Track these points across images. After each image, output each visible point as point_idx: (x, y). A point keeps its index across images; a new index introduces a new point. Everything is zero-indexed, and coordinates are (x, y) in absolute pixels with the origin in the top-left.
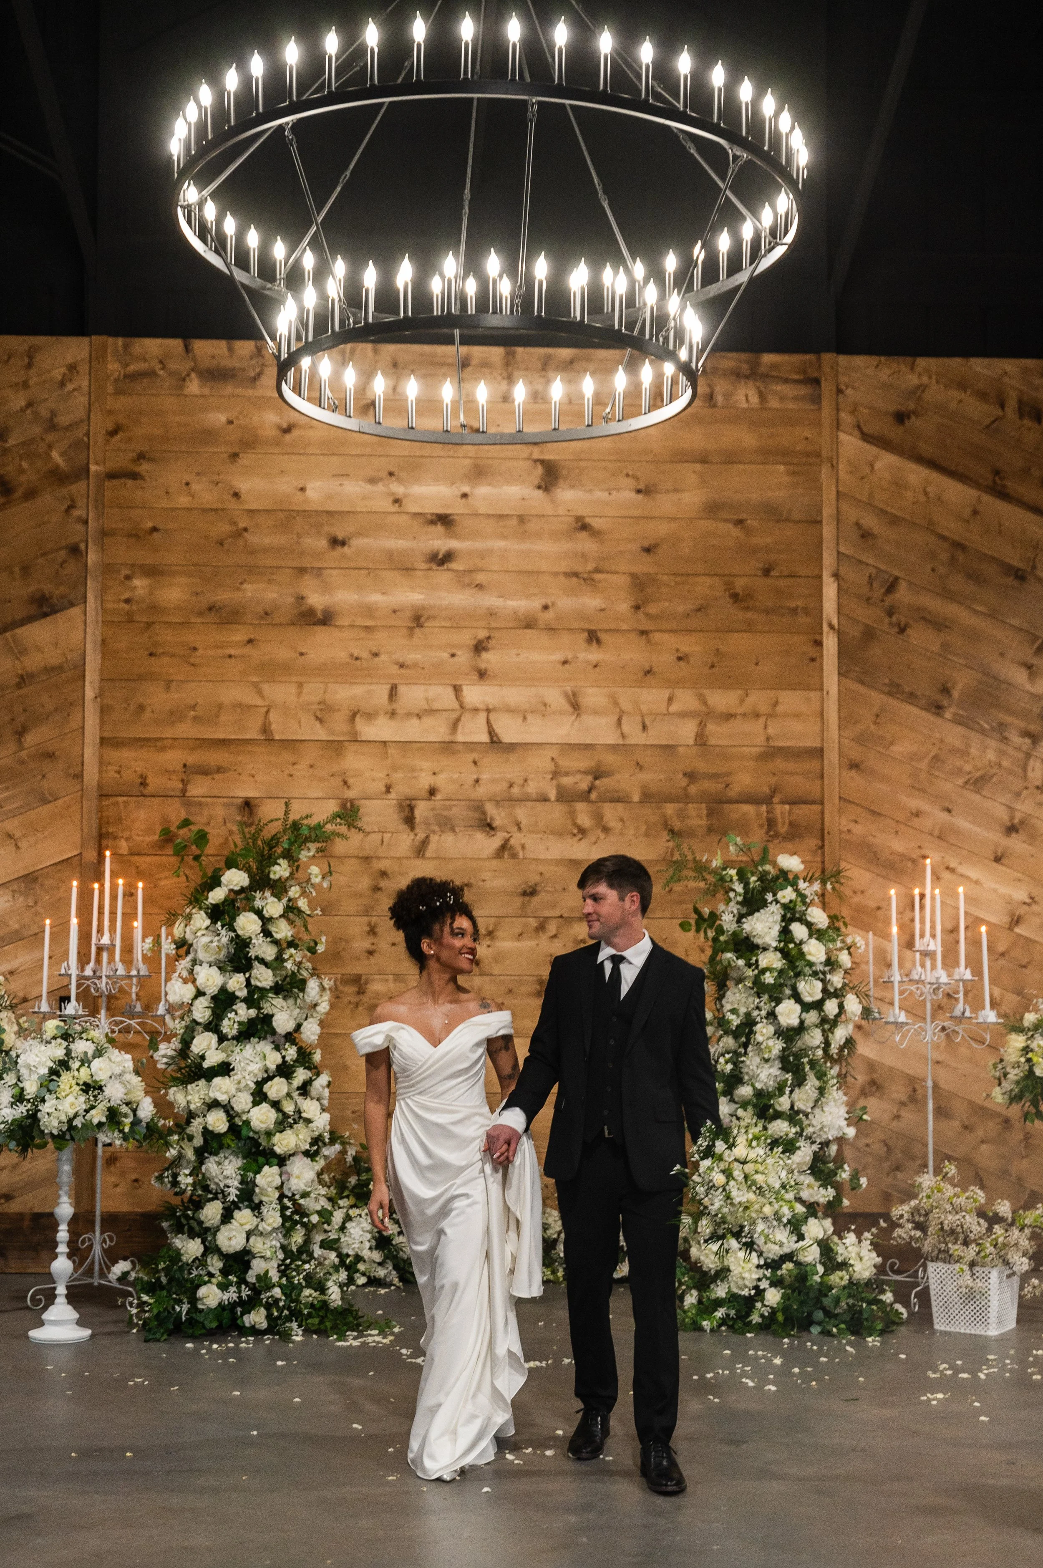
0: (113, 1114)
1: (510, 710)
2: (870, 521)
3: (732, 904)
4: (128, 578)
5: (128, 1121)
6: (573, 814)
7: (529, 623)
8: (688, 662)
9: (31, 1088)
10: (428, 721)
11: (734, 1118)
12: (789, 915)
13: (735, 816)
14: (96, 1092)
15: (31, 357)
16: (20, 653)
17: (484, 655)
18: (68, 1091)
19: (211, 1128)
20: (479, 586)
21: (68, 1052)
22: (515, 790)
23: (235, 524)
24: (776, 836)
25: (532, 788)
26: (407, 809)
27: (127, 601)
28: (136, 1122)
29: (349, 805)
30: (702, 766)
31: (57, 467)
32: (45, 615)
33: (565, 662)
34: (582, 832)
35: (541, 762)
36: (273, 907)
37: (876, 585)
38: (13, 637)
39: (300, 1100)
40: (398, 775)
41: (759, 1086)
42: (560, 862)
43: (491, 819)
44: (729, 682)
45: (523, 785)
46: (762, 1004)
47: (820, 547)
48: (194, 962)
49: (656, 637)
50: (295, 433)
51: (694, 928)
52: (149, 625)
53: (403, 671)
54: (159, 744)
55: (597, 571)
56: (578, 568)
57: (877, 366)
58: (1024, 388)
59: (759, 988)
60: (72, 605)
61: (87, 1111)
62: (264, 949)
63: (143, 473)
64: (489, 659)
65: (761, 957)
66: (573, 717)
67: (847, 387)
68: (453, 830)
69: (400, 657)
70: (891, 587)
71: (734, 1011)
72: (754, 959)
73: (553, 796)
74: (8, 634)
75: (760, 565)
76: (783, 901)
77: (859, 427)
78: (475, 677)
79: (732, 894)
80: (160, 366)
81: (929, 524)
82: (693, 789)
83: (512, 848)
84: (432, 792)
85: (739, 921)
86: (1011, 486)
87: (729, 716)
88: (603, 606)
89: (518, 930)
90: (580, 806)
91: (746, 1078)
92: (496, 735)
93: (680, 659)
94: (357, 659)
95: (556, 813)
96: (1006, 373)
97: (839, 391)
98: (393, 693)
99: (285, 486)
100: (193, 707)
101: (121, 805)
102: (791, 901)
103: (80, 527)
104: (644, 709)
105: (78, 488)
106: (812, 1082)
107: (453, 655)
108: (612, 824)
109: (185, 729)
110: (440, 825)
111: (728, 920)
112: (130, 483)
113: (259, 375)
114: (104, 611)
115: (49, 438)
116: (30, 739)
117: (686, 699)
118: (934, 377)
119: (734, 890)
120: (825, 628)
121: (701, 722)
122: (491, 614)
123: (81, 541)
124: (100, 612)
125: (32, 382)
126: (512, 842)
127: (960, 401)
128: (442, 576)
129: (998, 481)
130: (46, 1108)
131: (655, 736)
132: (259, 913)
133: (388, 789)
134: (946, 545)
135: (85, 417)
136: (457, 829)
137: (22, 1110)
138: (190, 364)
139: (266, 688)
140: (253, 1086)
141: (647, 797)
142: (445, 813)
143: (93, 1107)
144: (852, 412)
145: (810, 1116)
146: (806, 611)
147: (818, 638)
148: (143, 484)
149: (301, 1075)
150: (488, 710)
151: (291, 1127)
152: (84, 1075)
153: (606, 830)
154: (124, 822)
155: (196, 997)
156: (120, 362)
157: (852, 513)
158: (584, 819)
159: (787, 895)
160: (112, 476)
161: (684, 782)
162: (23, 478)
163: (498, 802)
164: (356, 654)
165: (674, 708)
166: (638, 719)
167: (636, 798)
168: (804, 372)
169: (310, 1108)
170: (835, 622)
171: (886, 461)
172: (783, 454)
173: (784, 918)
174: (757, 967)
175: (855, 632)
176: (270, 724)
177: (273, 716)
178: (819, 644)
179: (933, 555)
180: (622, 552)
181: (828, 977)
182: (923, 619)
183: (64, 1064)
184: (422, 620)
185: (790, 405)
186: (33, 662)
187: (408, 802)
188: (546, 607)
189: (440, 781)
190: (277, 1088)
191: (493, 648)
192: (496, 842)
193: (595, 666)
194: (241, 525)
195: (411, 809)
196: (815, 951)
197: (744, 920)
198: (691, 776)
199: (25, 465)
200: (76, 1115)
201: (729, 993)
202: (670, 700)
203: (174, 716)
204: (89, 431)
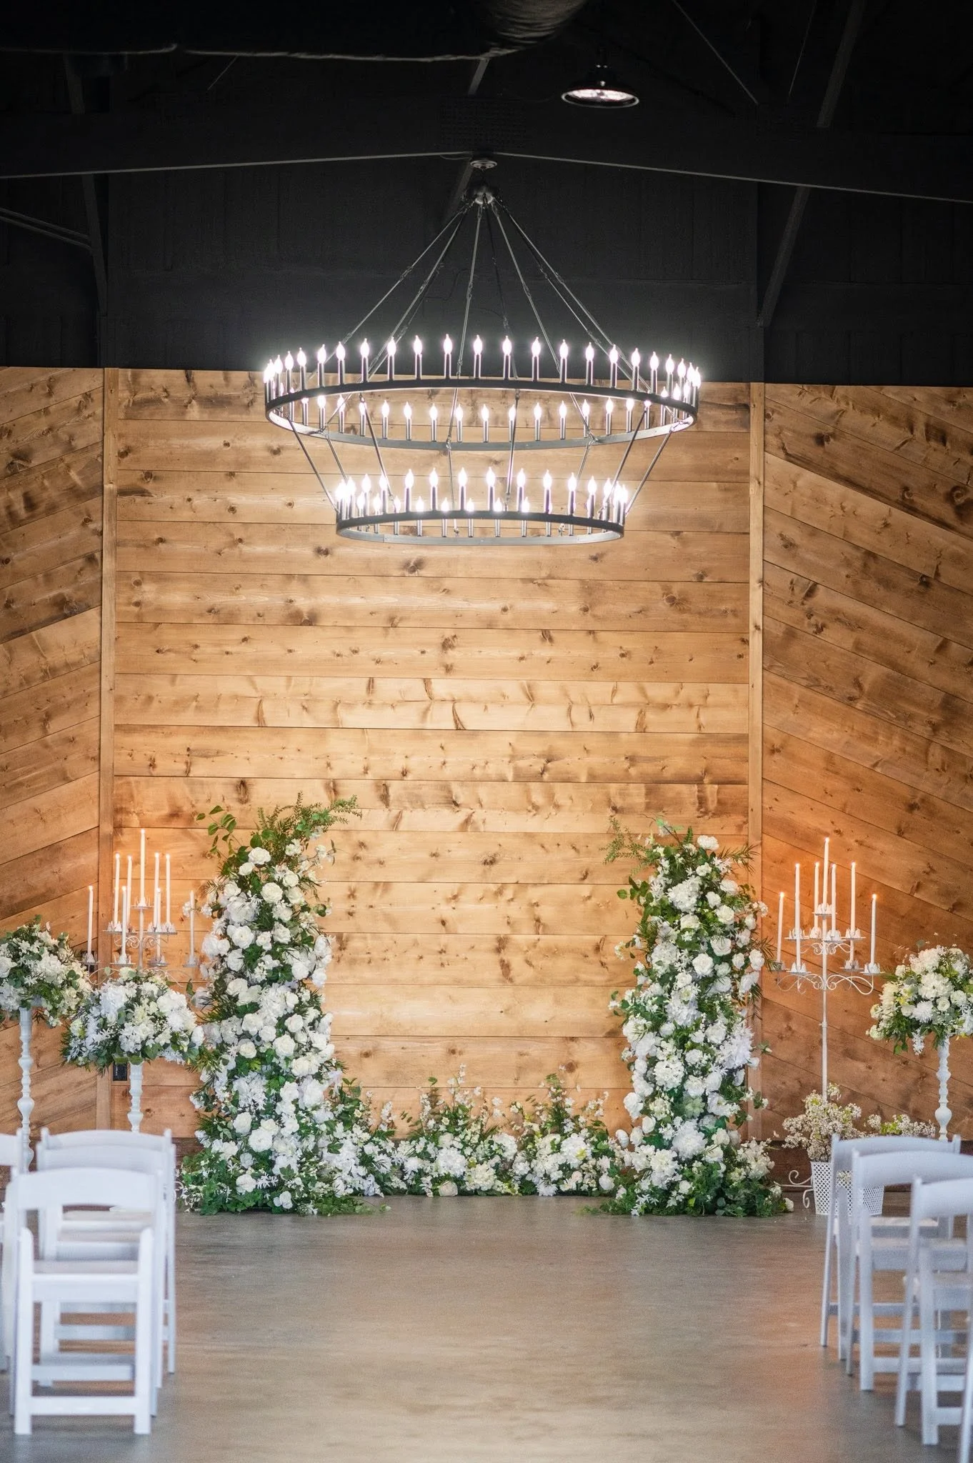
0: (175, 1038)
1: (472, 701)
2: (793, 533)
3: (660, 876)
4: (138, 583)
5: (186, 1043)
6: (528, 793)
7: (490, 624)
8: (630, 658)
9: (112, 1019)
10: (400, 710)
11: (659, 1049)
12: (706, 886)
13: (670, 794)
14: (161, 1022)
15: (50, 387)
16: (44, 651)
17: (450, 652)
18: (141, 1020)
19: (242, 1054)
20: (447, 591)
21: (139, 991)
22: (478, 772)
23: (231, 535)
24: (706, 813)
25: (492, 770)
26: (383, 788)
27: (138, 604)
28: (191, 1046)
29: (331, 785)
30: (642, 751)
31: (75, 485)
32: (66, 617)
33: (522, 658)
34: (536, 808)
35: (500, 746)
36: (291, 879)
37: (797, 590)
38: (37, 636)
39: (311, 1033)
40: (373, 758)
41: (680, 1023)
42: (516, 835)
43: (456, 797)
44: (666, 676)
45: (484, 767)
46: (683, 958)
47: (747, 556)
48: (227, 922)
49: (602, 636)
50: (284, 454)
51: (629, 896)
52: (157, 625)
53: (379, 666)
54: (165, 730)
55: (550, 577)
56: (533, 575)
57: (800, 393)
58: (931, 413)
59: (681, 945)
60: (89, 607)
61: (155, 1036)
62: (283, 913)
63: (150, 491)
64: (453, 656)
65: (682, 920)
66: (528, 708)
67: (773, 412)
68: (423, 806)
69: (376, 653)
70: (810, 593)
71: (659, 963)
72: (677, 921)
73: (510, 777)
74: (33, 634)
75: (694, 572)
76: (701, 874)
77: (784, 449)
78: (442, 671)
79: (660, 869)
80: (165, 394)
81: (845, 535)
82: (633, 771)
83: (474, 822)
84: (404, 773)
85: (666, 891)
86: (919, 501)
87: (666, 706)
88: (556, 608)
89: (480, 895)
90: (534, 786)
91: (670, 1017)
92: (461, 723)
93: (623, 655)
94: (338, 655)
95: (513, 791)
96: (915, 400)
97: (767, 416)
98: (371, 684)
99: (275, 501)
100: (196, 698)
101: (133, 785)
102: (708, 874)
103: (96, 539)
104: (591, 700)
105: (94, 503)
106: (721, 1020)
107: (423, 652)
108: (561, 802)
109: (189, 717)
110: (411, 802)
111: (656, 890)
112: (139, 499)
113: (252, 402)
114: (118, 613)
115: (68, 459)
116: (53, 726)
117: (628, 691)
118: (851, 403)
119: (661, 865)
120: (752, 628)
121: (641, 712)
122: (458, 615)
123: (97, 551)
124: (114, 613)
125: (51, 409)
126: (475, 817)
127: (874, 425)
128: (414, 581)
129: (906, 496)
130: (125, 1033)
131: (599, 725)
132: (280, 883)
133: (366, 770)
134: (858, 554)
135: (99, 440)
136: (426, 806)
137: (105, 1035)
138: (190, 393)
139: (258, 680)
140: (276, 1021)
141: (593, 778)
142: (416, 791)
143: (160, 1033)
144: (777, 436)
145: (721, 1047)
146: (735, 613)
147: (745, 637)
148: (150, 499)
149: (312, 1013)
150: (454, 701)
151: (304, 1055)
152: (153, 1008)
153: (557, 806)
154: (136, 799)
155: (230, 951)
156: (131, 392)
157: (777, 526)
158: (538, 798)
159: (703, 869)
160: (122, 493)
161: (626, 764)
162: (45, 495)
163: (462, 781)
164: (337, 652)
165: (617, 700)
166: (586, 709)
167: (583, 778)
168: (735, 399)
169: (319, 1040)
170: (760, 624)
171: (809, 478)
172: (716, 473)
173: (702, 887)
174: (679, 928)
175: (777, 631)
176: (262, 713)
177: (266, 706)
178: (745, 642)
179: (848, 563)
180: (573, 561)
181: (737, 936)
182: (838, 620)
183: (137, 1000)
184: (396, 621)
185: (723, 429)
186: (55, 658)
187: (384, 782)
188: (505, 610)
189: (413, 764)
190: (295, 1023)
191: (458, 646)
192: (461, 816)
193: (548, 662)
194: (237, 537)
195: (386, 788)
196: (726, 915)
197: (669, 890)
198: (632, 759)
199: (46, 483)
200: (148, 1038)
201: (657, 949)
202: (614, 692)
203: (180, 704)
204: (103, 452)
